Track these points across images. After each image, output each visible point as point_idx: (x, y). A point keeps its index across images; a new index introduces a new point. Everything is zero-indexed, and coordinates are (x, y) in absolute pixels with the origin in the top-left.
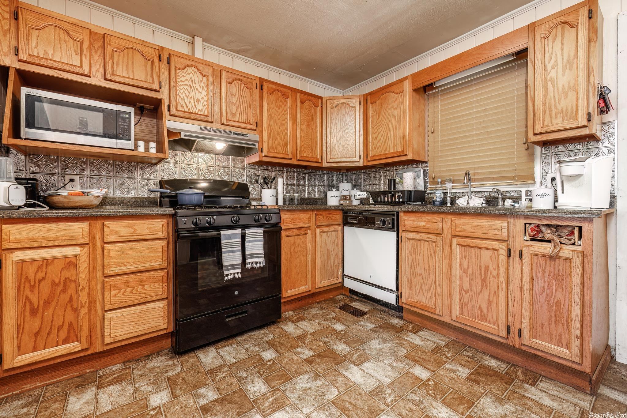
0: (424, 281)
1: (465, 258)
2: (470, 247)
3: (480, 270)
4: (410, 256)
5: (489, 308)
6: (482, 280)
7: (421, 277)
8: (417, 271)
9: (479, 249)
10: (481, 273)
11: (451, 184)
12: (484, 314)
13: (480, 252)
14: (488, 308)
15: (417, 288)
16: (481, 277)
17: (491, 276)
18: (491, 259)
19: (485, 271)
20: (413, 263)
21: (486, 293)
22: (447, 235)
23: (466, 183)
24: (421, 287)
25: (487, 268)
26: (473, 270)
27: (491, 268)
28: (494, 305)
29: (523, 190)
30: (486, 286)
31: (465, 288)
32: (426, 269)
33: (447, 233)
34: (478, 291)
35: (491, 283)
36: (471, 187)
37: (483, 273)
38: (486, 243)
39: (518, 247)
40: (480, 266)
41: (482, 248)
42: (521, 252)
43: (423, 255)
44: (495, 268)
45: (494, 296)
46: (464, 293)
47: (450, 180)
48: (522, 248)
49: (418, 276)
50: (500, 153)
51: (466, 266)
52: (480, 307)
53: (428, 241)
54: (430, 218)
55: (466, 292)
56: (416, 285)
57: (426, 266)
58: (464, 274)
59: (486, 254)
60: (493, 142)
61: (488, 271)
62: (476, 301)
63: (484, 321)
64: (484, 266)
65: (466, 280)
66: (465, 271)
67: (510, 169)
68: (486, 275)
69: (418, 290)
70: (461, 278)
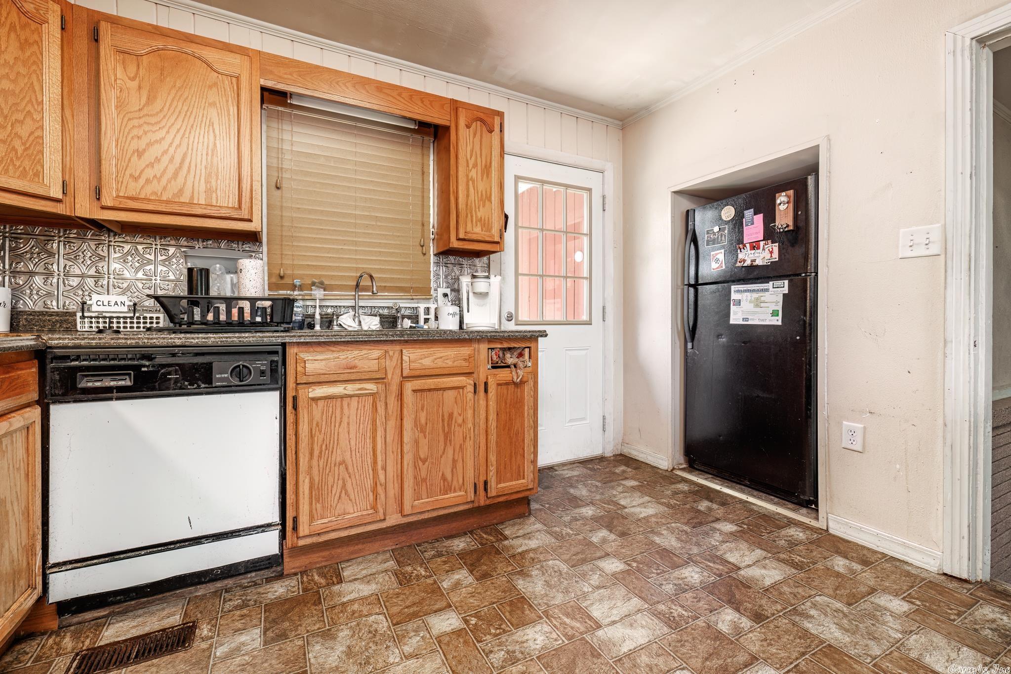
0: (349, 473)
1: (422, 409)
2: (430, 390)
3: (443, 421)
4: (317, 433)
5: (454, 470)
6: (445, 435)
7: (342, 467)
8: (333, 459)
9: (441, 392)
10: (443, 425)
11: (322, 292)
12: (448, 483)
13: (443, 395)
14: (452, 471)
15: (334, 492)
16: (444, 430)
17: (456, 425)
18: (456, 402)
19: (448, 421)
20: (324, 447)
21: (450, 452)
22: (392, 378)
23: (375, 291)
24: (344, 486)
25: (451, 415)
26: (433, 424)
27: (455, 414)
28: (459, 465)
29: (422, 306)
30: (450, 441)
31: (422, 457)
32: (353, 449)
33: (393, 374)
34: (441, 452)
35: (457, 433)
36: (358, 299)
37: (446, 425)
38: (452, 381)
39: (482, 379)
40: (443, 416)
41: (444, 389)
42: (486, 384)
43: (348, 424)
44: (460, 412)
45: (459, 452)
46: (420, 463)
47: (322, 283)
48: (487, 378)
49: (336, 468)
50: (393, 253)
51: (423, 421)
52: (443, 475)
53: (358, 396)
54: (364, 352)
55: (424, 461)
56: (332, 487)
57: (353, 443)
58: (421, 435)
59: (450, 395)
60: (384, 235)
61: (452, 420)
62: (438, 469)
63: (449, 492)
64: (448, 414)
65: (424, 443)
66: (423, 431)
67: (405, 277)
68: (449, 425)
69: (338, 495)
70: (417, 442)
